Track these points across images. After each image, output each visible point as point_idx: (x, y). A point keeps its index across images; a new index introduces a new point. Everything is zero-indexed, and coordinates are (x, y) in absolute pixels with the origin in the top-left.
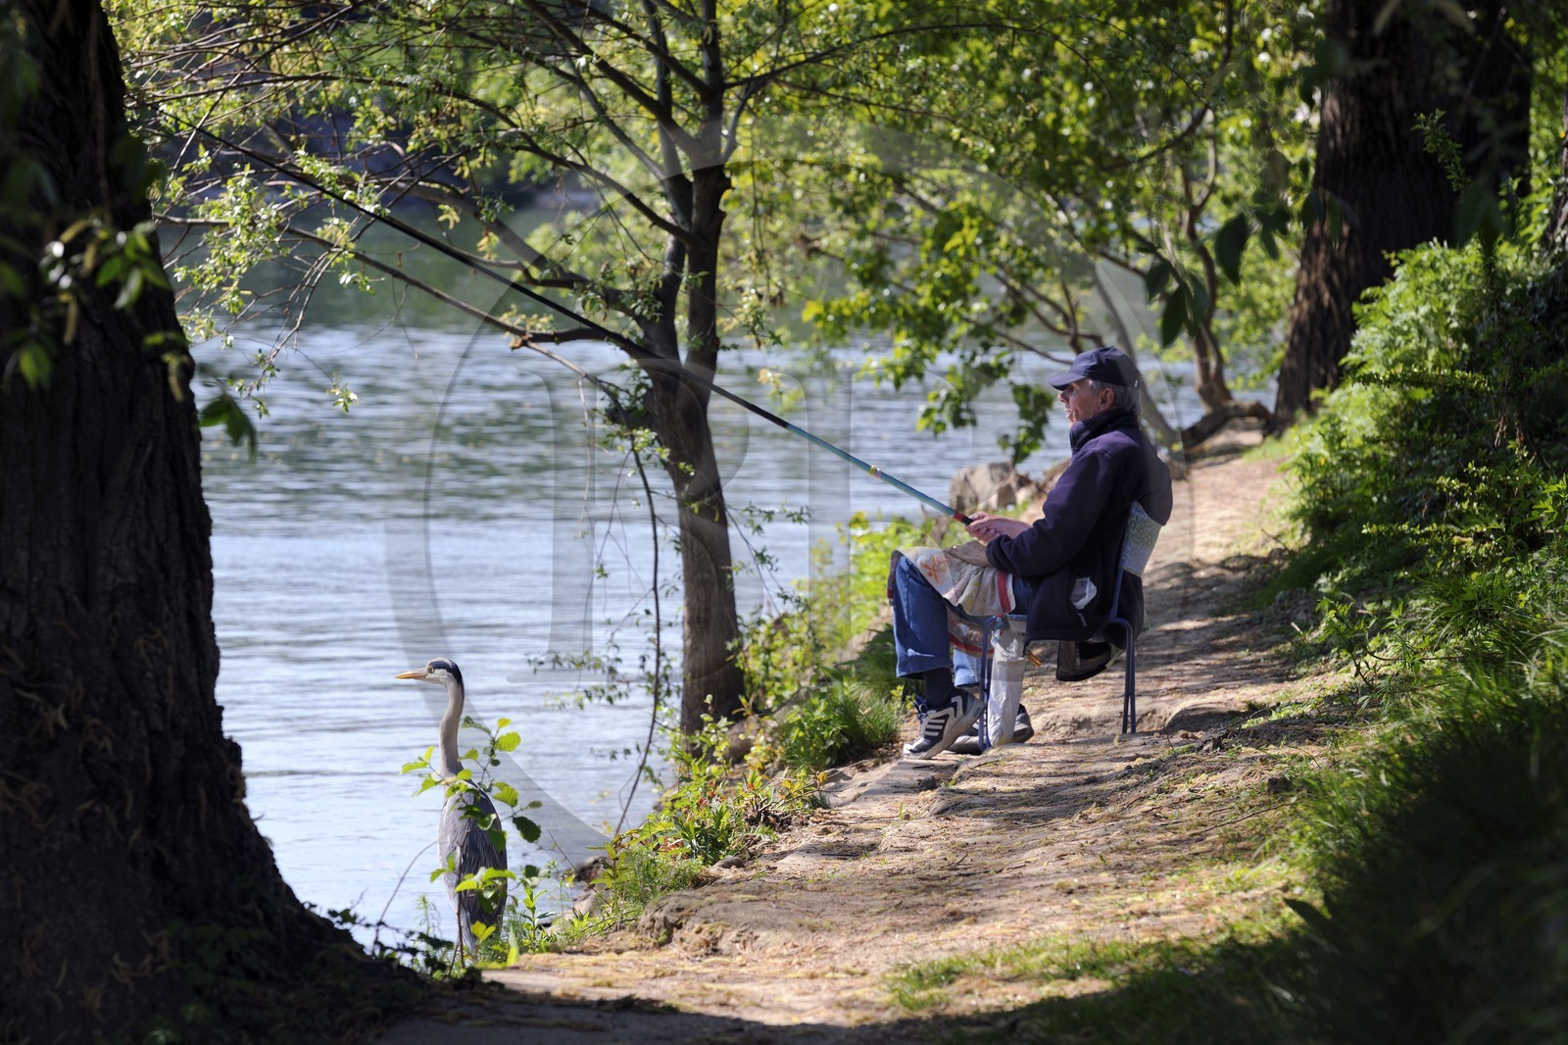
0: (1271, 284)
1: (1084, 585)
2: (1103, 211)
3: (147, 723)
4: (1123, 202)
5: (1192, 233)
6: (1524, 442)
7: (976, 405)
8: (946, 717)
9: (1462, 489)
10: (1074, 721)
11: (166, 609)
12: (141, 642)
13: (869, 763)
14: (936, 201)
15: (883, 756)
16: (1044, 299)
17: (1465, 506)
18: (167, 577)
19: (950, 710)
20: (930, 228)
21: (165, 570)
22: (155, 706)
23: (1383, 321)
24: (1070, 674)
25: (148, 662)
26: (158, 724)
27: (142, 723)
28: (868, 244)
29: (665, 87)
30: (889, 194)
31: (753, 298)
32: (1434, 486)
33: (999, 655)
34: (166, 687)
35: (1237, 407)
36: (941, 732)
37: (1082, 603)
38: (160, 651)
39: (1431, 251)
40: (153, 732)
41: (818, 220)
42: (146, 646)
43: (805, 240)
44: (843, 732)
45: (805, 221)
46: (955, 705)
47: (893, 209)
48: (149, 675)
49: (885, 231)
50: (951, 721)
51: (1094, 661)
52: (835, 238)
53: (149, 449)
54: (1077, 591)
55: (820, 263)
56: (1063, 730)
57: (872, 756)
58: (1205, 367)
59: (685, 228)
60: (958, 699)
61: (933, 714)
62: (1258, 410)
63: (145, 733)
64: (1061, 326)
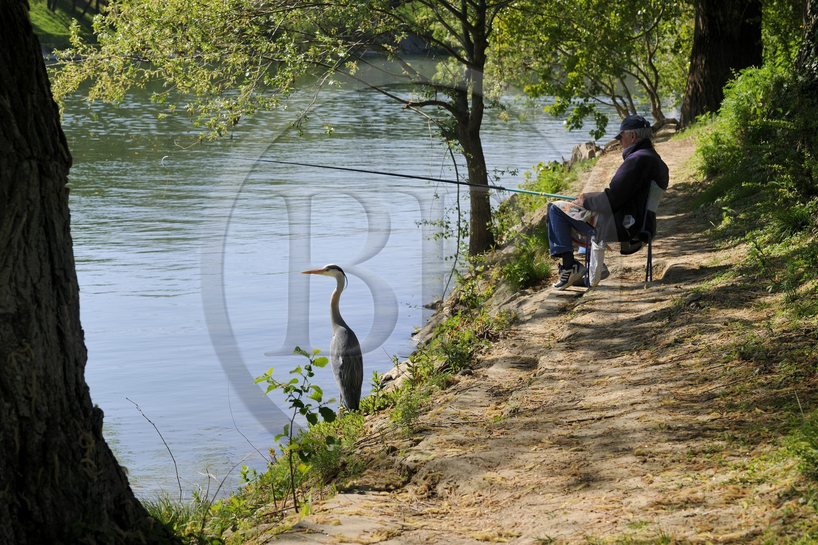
0: (674, 77)
1: (629, 218)
2: (623, 55)
3: (17, 411)
4: (629, 53)
5: (650, 61)
6: (809, 150)
7: (583, 121)
8: (570, 273)
9: (783, 169)
10: (624, 269)
11: (36, 329)
12: (13, 354)
13: (538, 287)
14: (568, 52)
15: (544, 284)
16: (603, 83)
17: (785, 177)
18: (39, 306)
19: (571, 270)
20: (566, 61)
21: (37, 301)
22: (23, 399)
23: (734, 96)
24: (625, 252)
25: (18, 369)
26: (25, 411)
27: (13, 412)
28: (546, 66)
29: (465, 8)
30: (554, 50)
31: (498, 86)
32: (772, 168)
33: (594, 246)
34: (31, 385)
35: (667, 119)
36: (568, 279)
37: (628, 226)
38: (29, 360)
39: (751, 70)
40: (21, 418)
41: (529, 58)
42: (16, 357)
43: (525, 65)
44: (527, 274)
45: (525, 58)
46: (574, 268)
47: (555, 54)
48: (19, 378)
49: (551, 62)
50: (572, 275)
51: (636, 245)
52: (535, 65)
53: (24, 220)
54: (625, 221)
55: (531, 72)
56: (619, 273)
57: (539, 284)
58: (654, 105)
59: (471, 62)
60: (575, 266)
61: (564, 271)
62: (674, 121)
63: (15, 419)
64: (608, 92)
